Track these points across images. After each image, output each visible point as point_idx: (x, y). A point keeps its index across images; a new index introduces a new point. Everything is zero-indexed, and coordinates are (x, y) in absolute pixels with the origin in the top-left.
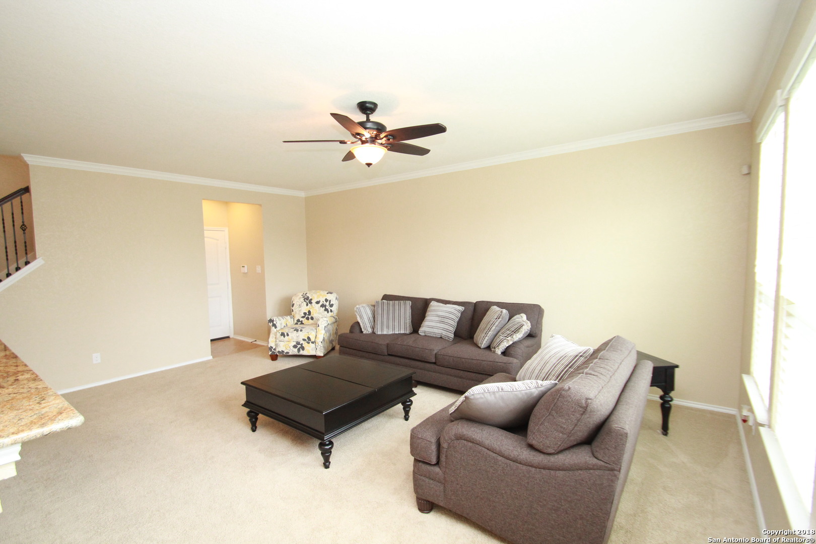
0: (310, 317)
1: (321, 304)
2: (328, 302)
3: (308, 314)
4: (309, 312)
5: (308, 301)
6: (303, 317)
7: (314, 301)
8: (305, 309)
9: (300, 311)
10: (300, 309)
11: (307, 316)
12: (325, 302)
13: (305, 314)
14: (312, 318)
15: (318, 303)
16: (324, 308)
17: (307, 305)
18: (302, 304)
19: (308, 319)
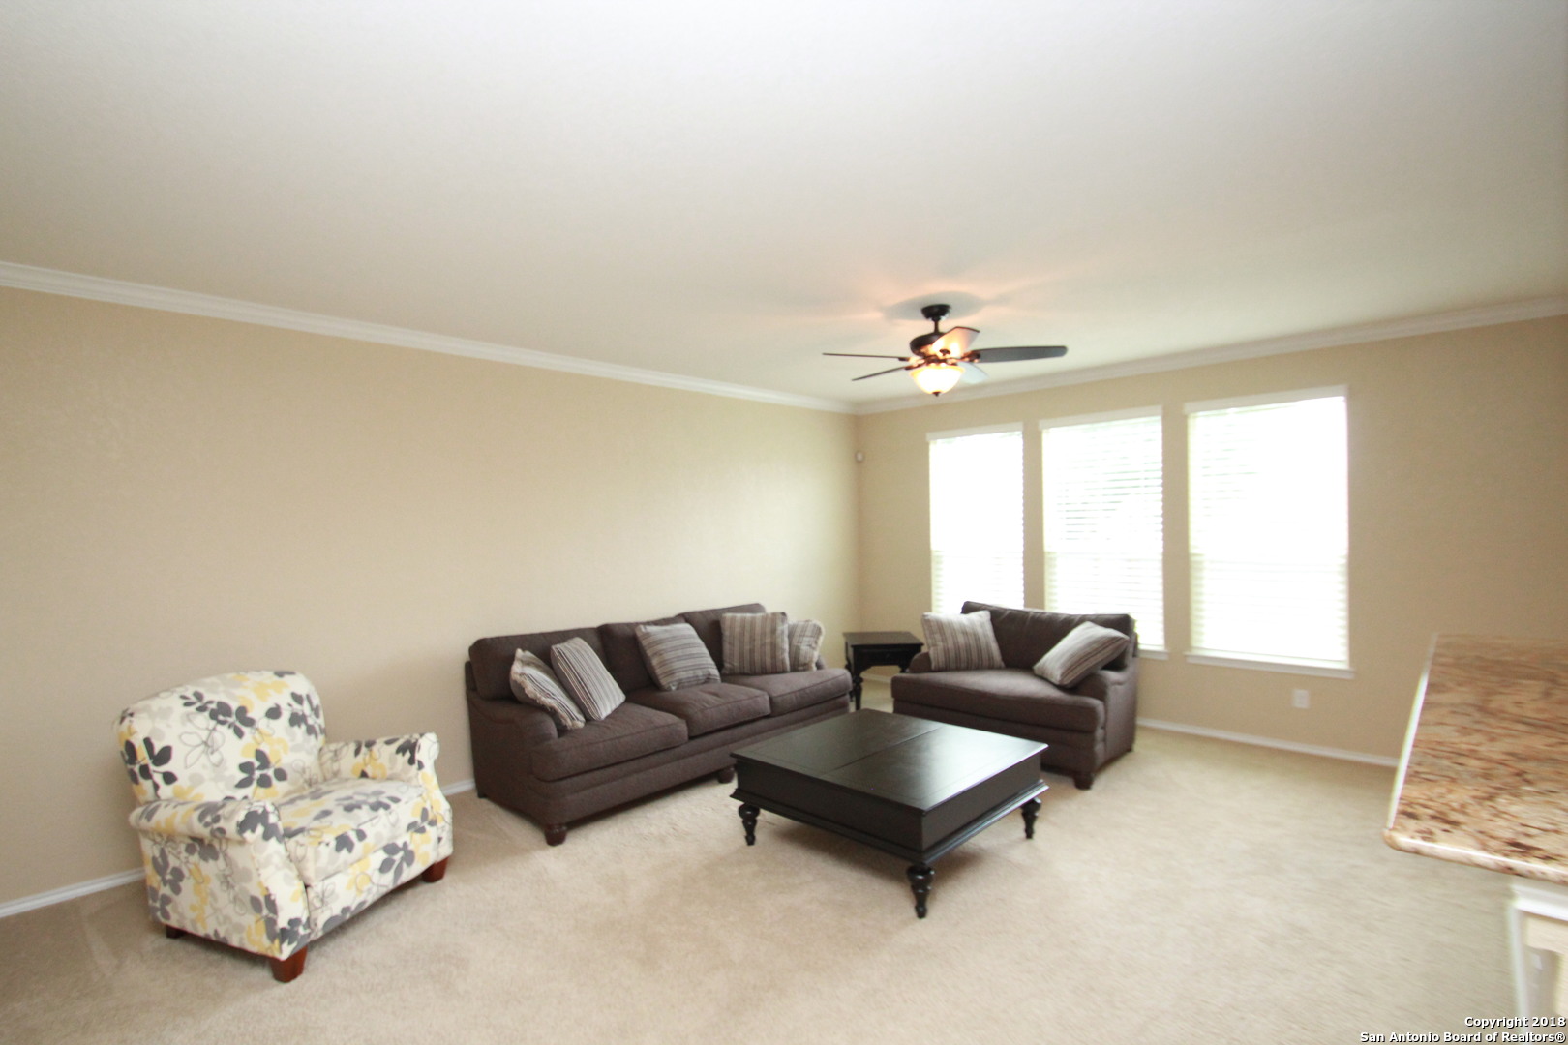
0: (270, 772)
1: (286, 715)
2: (306, 703)
3: (257, 764)
4: (261, 755)
5: (232, 719)
6: (242, 784)
7: (257, 712)
8: (235, 750)
9: (217, 766)
10: (215, 758)
11: (257, 774)
12: (297, 707)
13: (245, 767)
14: (281, 775)
15: (274, 713)
16: (304, 727)
17: (239, 734)
18: (216, 735)
19: (265, 782)
